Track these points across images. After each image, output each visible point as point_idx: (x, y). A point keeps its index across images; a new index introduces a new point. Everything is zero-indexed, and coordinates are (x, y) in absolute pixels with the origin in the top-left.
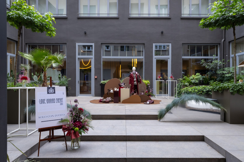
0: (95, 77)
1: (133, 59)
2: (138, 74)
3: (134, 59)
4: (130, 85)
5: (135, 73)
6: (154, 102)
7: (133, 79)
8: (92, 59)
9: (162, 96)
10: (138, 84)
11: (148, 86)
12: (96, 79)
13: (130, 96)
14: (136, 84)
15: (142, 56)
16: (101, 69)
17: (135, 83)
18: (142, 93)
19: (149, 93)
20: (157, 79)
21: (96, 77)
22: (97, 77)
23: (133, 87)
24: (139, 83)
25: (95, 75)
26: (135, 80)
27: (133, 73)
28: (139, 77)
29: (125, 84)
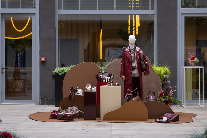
0: (40, 59)
1: (129, 16)
2: (141, 52)
3: (134, 16)
4: (123, 77)
5: (135, 49)
6: (180, 118)
7: (131, 63)
8: (33, 17)
9: (198, 102)
10: (140, 74)
11: (166, 79)
12: (43, 63)
13: (123, 103)
14: (137, 76)
15: (153, 8)
16: (54, 41)
17: (135, 72)
18: (152, 98)
19: (167, 96)
20: (187, 64)
21: (43, 59)
22: (46, 59)
23: (130, 82)
24: (143, 73)
25: (41, 55)
26: (134, 65)
27: (130, 49)
28: (144, 57)
29: (110, 76)
